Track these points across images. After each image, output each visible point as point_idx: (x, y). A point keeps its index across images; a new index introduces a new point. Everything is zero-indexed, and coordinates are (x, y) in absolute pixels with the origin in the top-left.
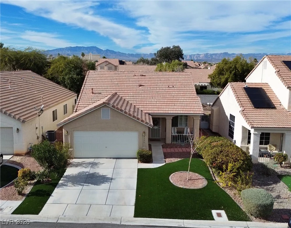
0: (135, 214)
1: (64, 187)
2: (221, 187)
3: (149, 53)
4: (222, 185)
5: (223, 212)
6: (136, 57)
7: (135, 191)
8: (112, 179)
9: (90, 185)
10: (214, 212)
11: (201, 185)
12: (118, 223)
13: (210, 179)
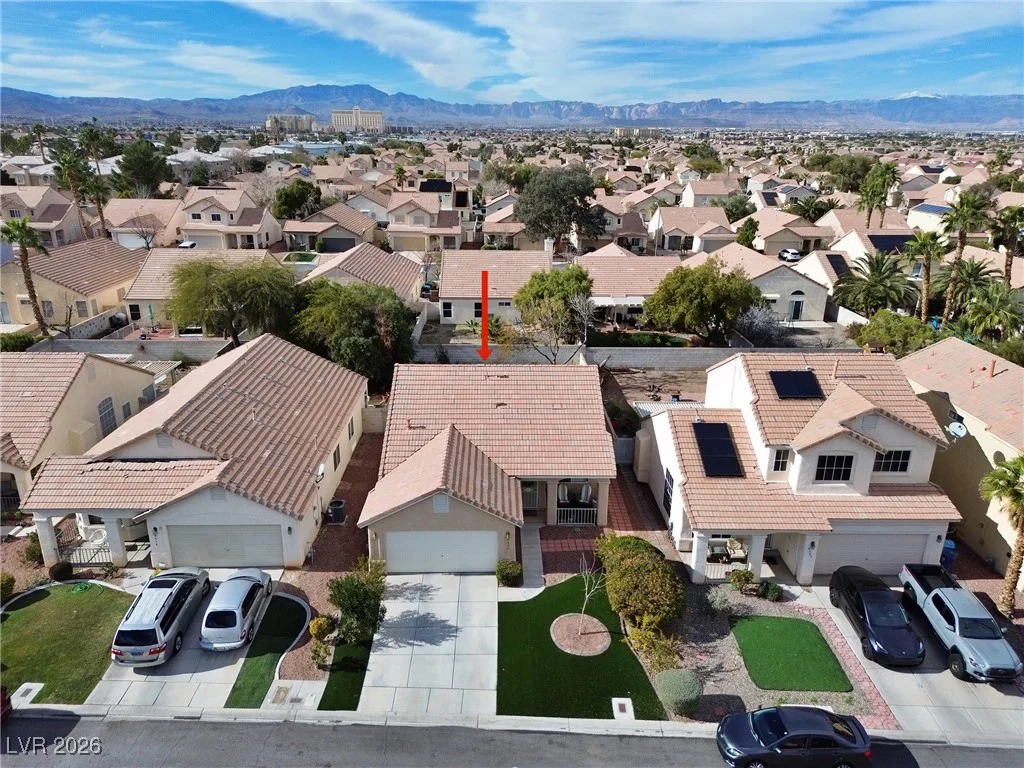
0: (498, 708)
1: (384, 649)
2: (632, 649)
3: (510, 102)
4: (634, 645)
5: (628, 702)
6: (476, 114)
7: (496, 656)
8: (457, 630)
9: (423, 643)
10: (616, 702)
11: (600, 646)
12: (474, 726)
13: (616, 634)
